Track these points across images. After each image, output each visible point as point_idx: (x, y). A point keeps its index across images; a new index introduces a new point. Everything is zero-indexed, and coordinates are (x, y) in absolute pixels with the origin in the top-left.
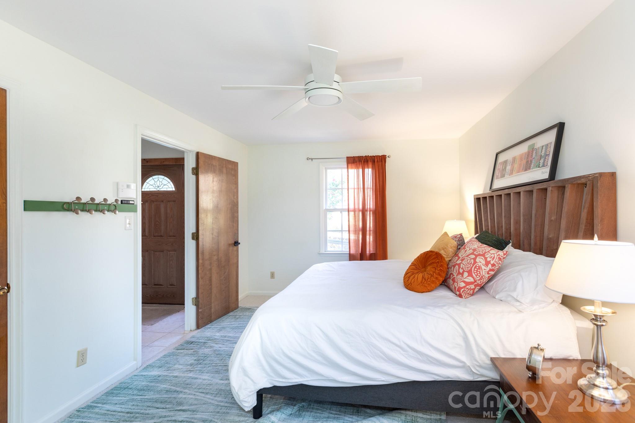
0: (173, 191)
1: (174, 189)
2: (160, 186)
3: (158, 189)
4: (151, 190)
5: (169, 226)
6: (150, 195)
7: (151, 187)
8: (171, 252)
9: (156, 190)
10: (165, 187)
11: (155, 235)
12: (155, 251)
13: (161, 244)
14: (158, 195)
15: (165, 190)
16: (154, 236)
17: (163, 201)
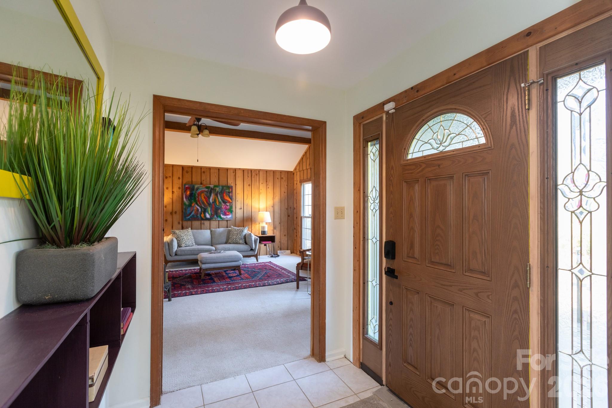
0: (479, 146)
1: (483, 141)
2: (444, 141)
3: (441, 149)
4: (426, 153)
5: (467, 242)
6: (424, 166)
7: (428, 146)
8: (472, 315)
9: (435, 152)
10: (461, 138)
11: (433, 260)
12: (435, 299)
13: (447, 286)
14: (439, 162)
15: (459, 146)
16: (433, 263)
17: (452, 178)
